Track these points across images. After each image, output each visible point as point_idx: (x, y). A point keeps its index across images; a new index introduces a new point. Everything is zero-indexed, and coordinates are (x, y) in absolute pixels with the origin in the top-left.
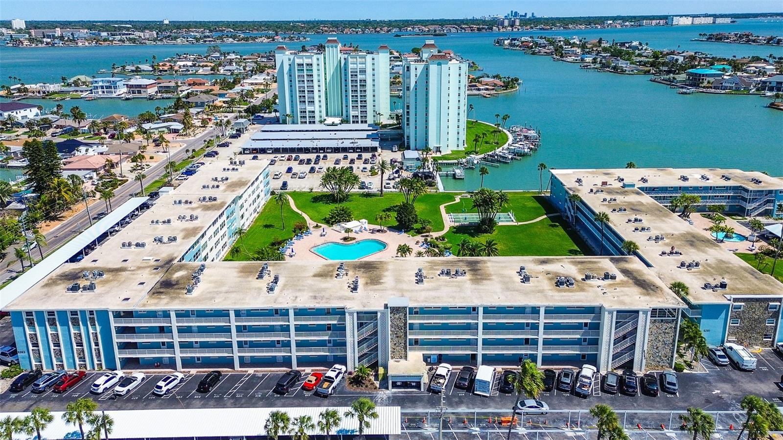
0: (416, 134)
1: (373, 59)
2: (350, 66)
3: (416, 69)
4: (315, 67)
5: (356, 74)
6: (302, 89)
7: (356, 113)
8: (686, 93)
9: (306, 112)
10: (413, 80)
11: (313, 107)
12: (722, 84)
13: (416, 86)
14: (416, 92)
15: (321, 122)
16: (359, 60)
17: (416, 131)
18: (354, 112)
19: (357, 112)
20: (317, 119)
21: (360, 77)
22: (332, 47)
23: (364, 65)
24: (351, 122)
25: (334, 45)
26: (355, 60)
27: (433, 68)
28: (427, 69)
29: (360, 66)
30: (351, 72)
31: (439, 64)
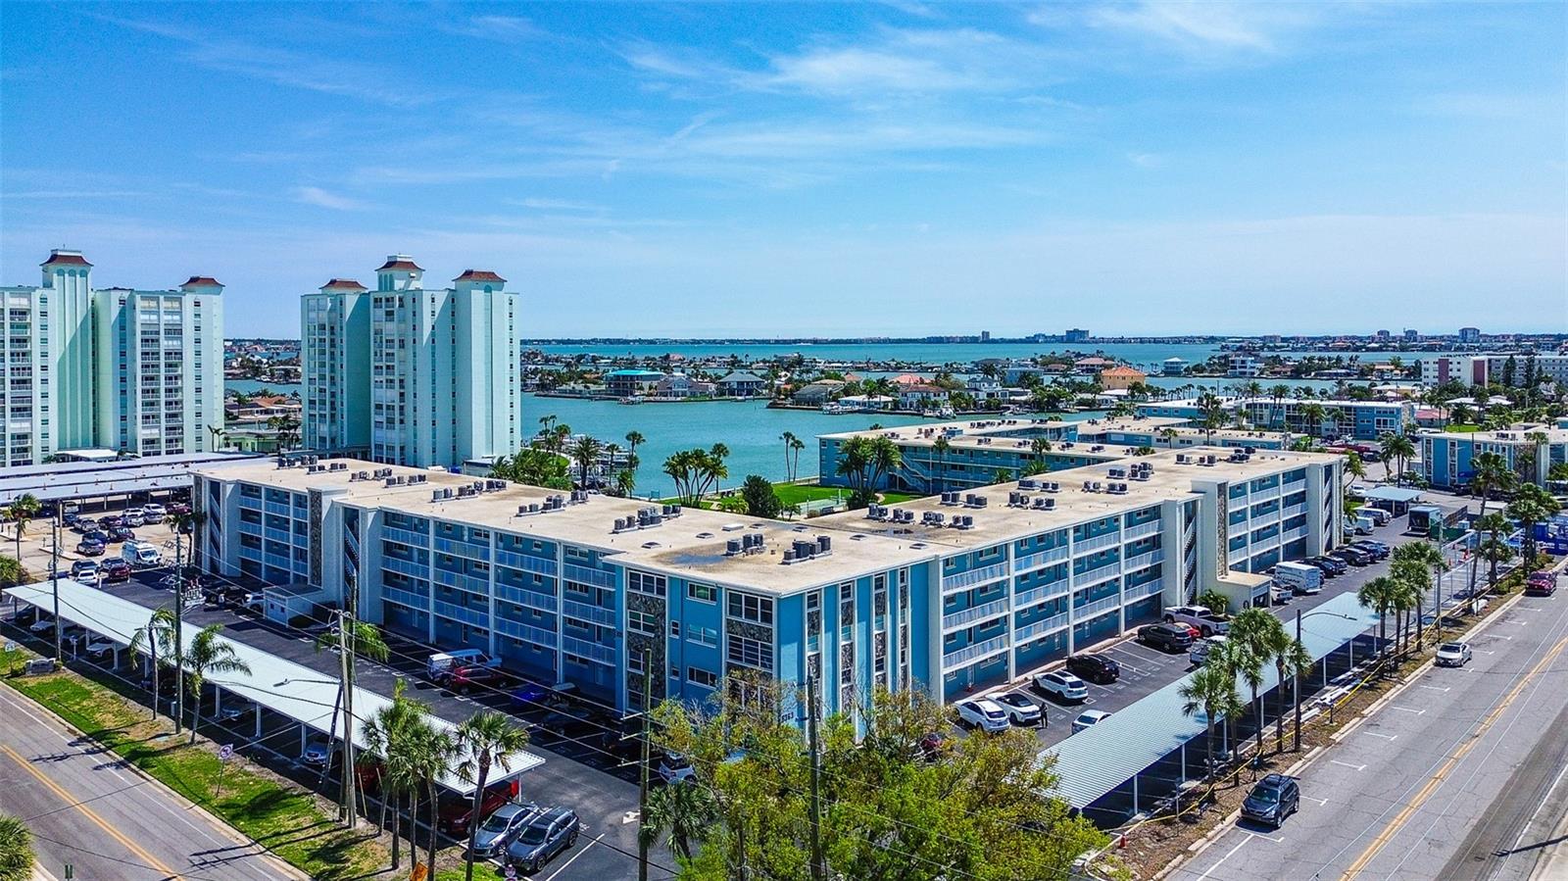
1: (197, 304)
2: (141, 318)
3: (433, 300)
4: (35, 319)
5: (154, 336)
7: (153, 433)
8: (633, 403)
10: (427, 323)
11: (27, 425)
12: (671, 388)
13: (433, 334)
14: (434, 348)
15: (48, 460)
16: (164, 304)
18: (148, 432)
19: (157, 431)
20: (37, 454)
21: (165, 344)
22: (72, 274)
23: (177, 317)
25: (78, 268)
26: (153, 304)
27: (478, 297)
28: (453, 300)
29: (165, 318)
30: (143, 333)
31: (488, 290)
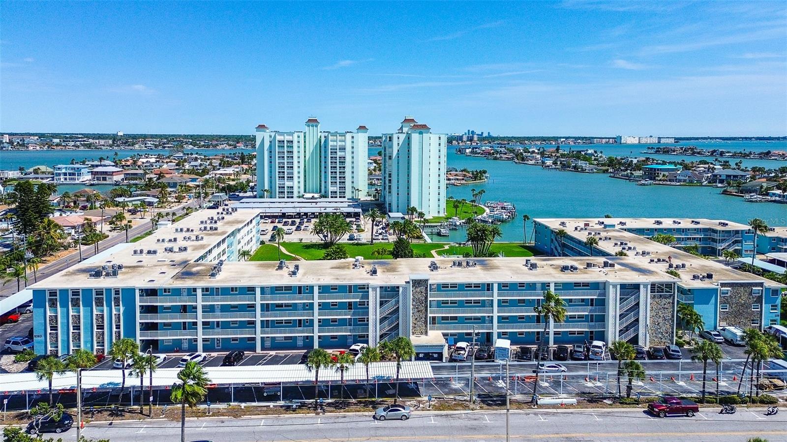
0: (398, 200)
1: (353, 137)
2: (331, 143)
3: (398, 139)
4: (295, 144)
5: (335, 151)
6: (281, 165)
7: (334, 189)
8: (644, 185)
9: (284, 187)
10: (395, 149)
11: (292, 183)
12: (676, 177)
13: (398, 154)
14: (398, 160)
15: (299, 197)
16: (339, 138)
17: (398, 197)
18: (333, 188)
19: (335, 188)
20: (296, 194)
21: (339, 154)
22: (313, 126)
23: (344, 143)
24: (330, 197)
25: (315, 124)
26: (335, 138)
27: (415, 137)
28: (409, 138)
29: (339, 143)
30: (331, 149)
31: (421, 133)
